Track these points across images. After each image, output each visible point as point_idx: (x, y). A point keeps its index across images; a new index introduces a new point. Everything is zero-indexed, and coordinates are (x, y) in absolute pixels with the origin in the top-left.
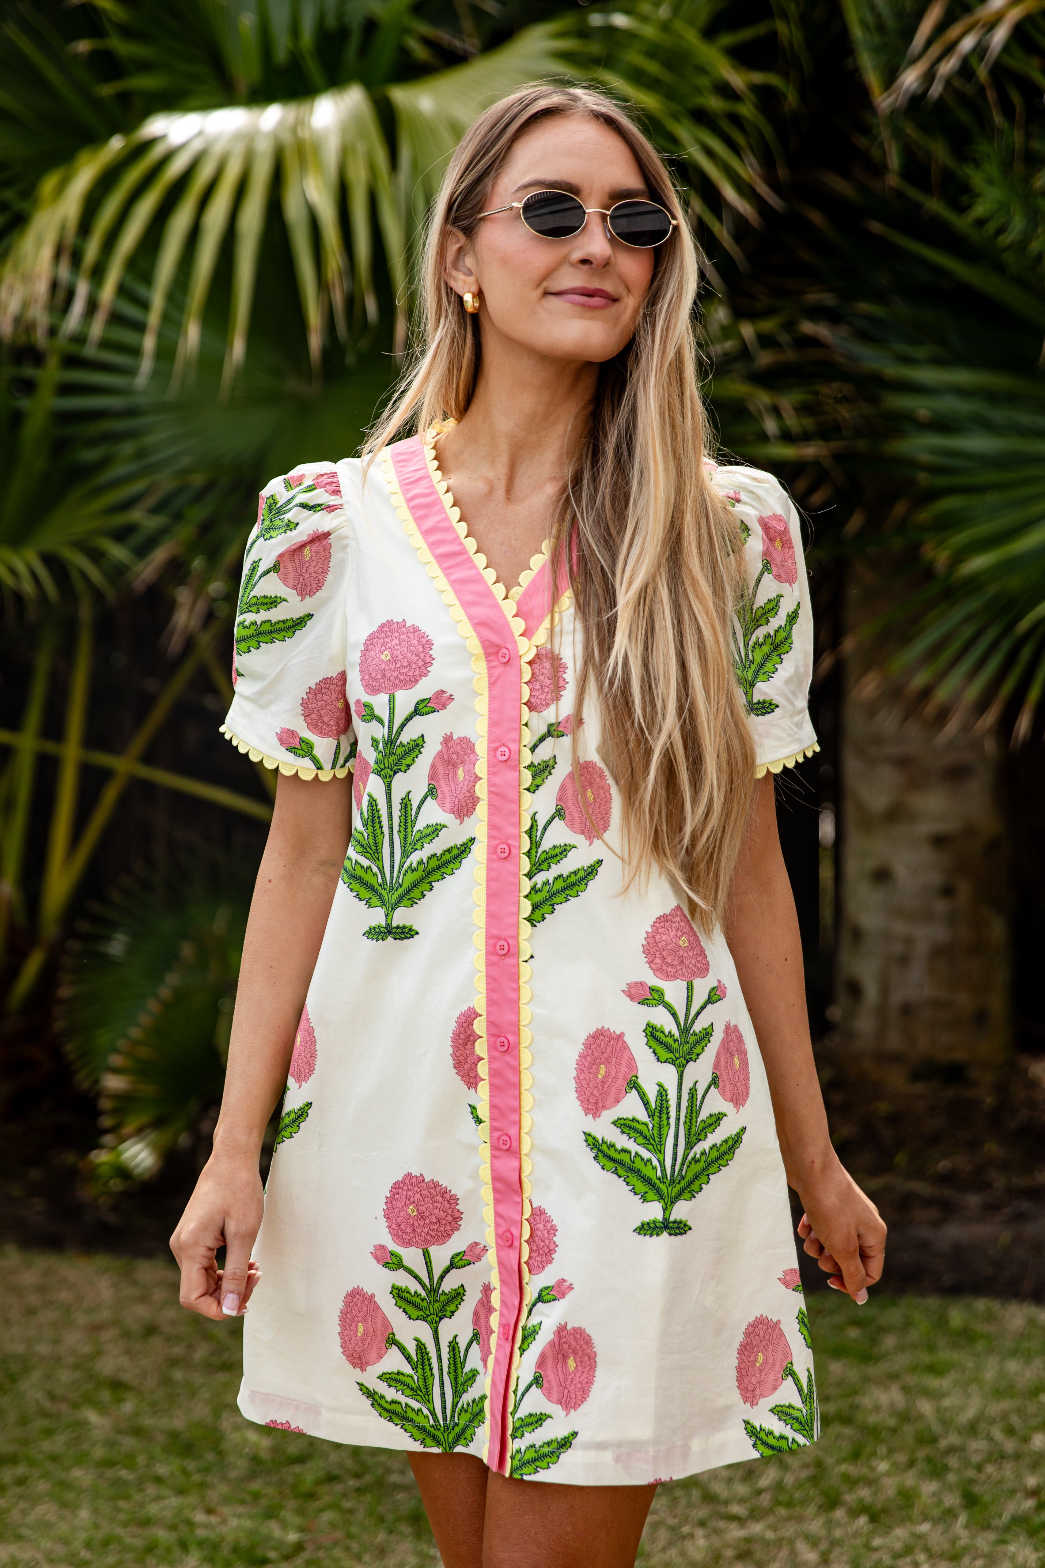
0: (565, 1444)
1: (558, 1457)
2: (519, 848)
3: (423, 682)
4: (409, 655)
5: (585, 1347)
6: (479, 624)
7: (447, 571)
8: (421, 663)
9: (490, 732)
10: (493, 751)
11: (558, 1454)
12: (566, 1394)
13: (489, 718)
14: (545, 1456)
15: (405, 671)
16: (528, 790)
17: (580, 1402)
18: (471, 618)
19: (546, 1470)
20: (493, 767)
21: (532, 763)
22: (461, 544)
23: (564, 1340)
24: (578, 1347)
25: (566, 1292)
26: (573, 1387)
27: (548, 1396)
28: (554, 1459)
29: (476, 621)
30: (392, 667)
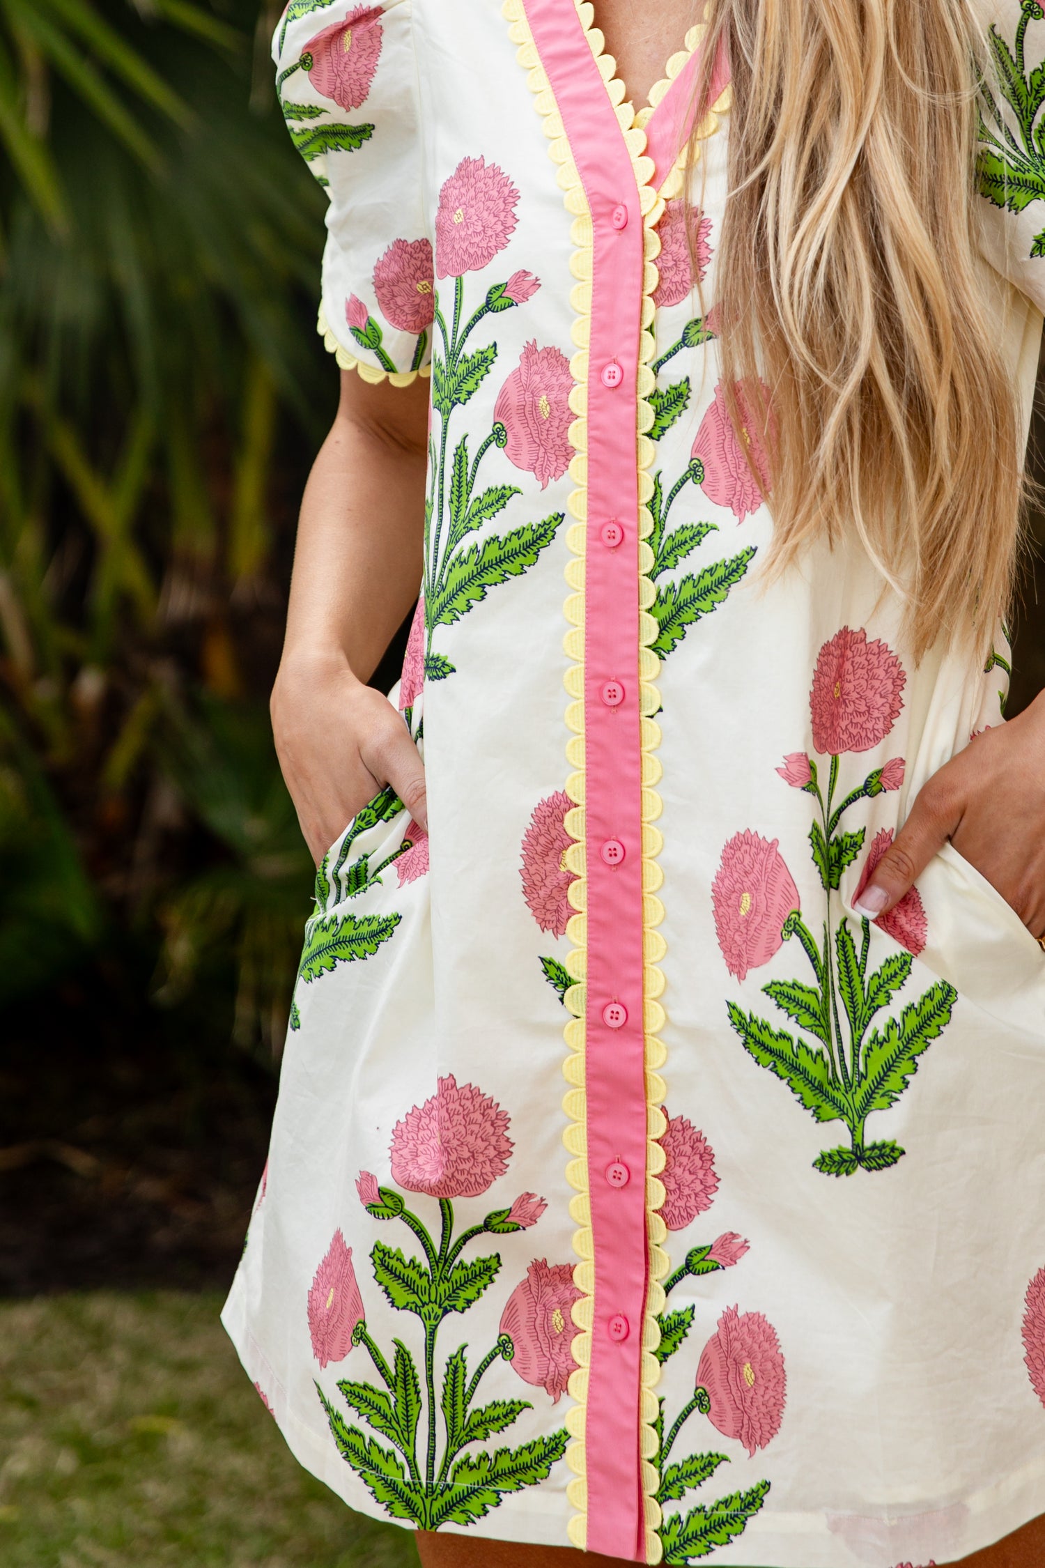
0: (753, 1501)
1: (744, 1523)
2: (638, 531)
3: (500, 257)
4: (485, 214)
5: (766, 1346)
6: (589, 168)
7: (557, 82)
8: (499, 228)
9: (593, 341)
10: (597, 371)
11: (743, 1518)
12: (746, 1421)
13: (593, 318)
14: (722, 1523)
15: (476, 240)
16: (649, 435)
17: (768, 1435)
18: (578, 158)
19: (725, 1547)
20: (595, 397)
21: (656, 391)
22: (583, 38)
23: (734, 1334)
24: (756, 1347)
25: (738, 1254)
26: (755, 1412)
27: (720, 1425)
28: (738, 1526)
29: (584, 163)
30: (463, 233)
